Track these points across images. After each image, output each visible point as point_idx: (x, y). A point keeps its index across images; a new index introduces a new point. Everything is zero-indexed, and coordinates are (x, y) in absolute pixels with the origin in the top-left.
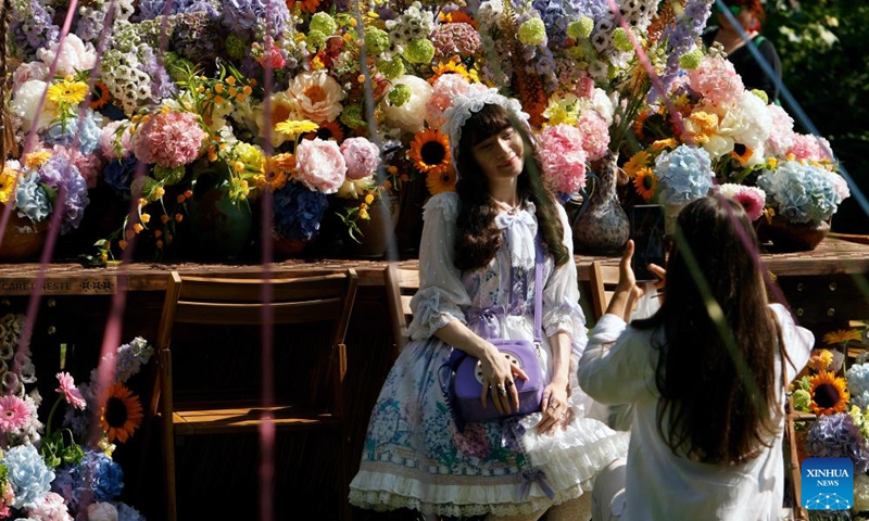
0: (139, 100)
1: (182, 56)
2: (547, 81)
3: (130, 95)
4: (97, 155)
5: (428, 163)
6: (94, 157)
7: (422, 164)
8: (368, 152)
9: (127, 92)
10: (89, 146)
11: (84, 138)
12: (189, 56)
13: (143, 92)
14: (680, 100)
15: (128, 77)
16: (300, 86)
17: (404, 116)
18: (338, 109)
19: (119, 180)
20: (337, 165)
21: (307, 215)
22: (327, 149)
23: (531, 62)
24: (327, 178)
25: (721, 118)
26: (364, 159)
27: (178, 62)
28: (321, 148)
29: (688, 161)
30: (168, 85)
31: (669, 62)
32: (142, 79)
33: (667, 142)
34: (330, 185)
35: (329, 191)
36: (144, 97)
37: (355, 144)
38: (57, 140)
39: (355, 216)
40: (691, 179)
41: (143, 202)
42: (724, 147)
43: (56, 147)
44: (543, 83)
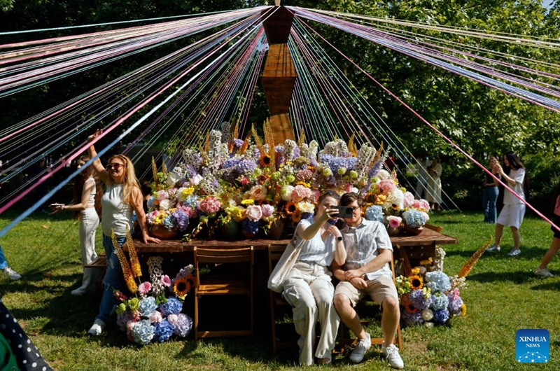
5: (290, 211)
10: (194, 206)
14: (377, 191)
16: (254, 189)
17: (286, 197)
18: (264, 196)
20: (259, 213)
21: (252, 227)
22: (256, 208)
23: (328, 181)
24: (256, 217)
25: (387, 196)
26: (269, 211)
28: (254, 208)
29: (374, 210)
31: (369, 181)
33: (370, 204)
34: (256, 219)
35: (255, 221)
37: (266, 206)
39: (266, 228)
40: (375, 216)
41: (201, 223)
42: (388, 206)
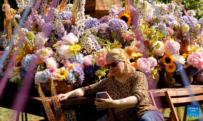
0: (92, 50)
1: (101, 38)
2: (187, 41)
3: (90, 49)
4: (84, 65)
6: (83, 65)
7: (166, 63)
8: (155, 61)
9: (89, 48)
10: (82, 62)
11: (80, 60)
12: (103, 38)
13: (93, 47)
15: (90, 43)
17: (158, 51)
18: (144, 50)
19: (90, 71)
20: (148, 64)
22: (145, 61)
23: (185, 37)
24: (146, 68)
26: (154, 63)
27: (100, 39)
28: (143, 60)
30: (99, 45)
32: (93, 44)
34: (147, 70)
35: (147, 72)
36: (93, 49)
37: (151, 59)
38: (73, 61)
39: (151, 78)
41: (100, 77)
43: (73, 63)
44: (187, 42)
